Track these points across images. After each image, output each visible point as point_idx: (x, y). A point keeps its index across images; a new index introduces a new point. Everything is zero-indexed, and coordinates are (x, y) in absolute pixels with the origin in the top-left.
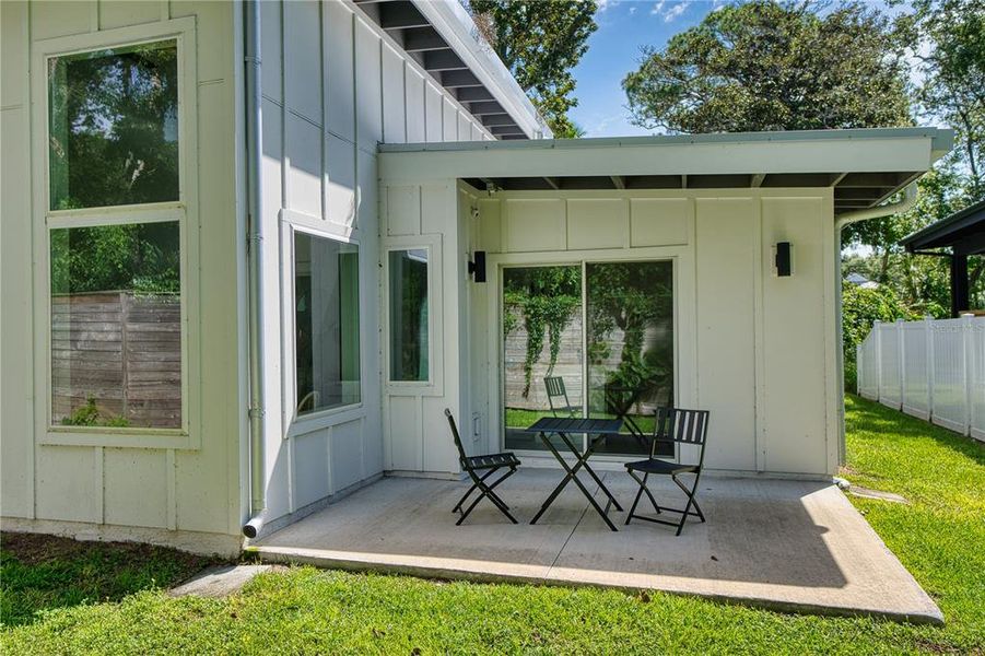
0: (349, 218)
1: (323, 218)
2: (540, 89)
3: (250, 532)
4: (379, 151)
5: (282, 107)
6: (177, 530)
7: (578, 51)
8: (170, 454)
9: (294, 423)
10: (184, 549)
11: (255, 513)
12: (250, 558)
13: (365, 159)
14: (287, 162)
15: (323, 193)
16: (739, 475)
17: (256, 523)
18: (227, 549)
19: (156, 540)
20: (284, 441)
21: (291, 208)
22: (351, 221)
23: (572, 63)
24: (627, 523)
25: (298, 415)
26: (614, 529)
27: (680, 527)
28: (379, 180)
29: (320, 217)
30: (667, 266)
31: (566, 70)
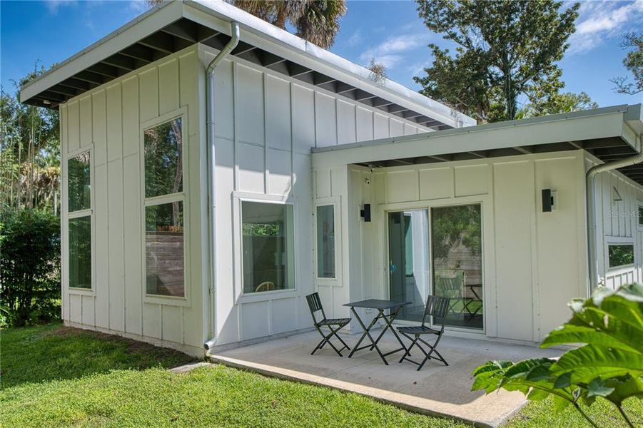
0: (286, 191)
1: (265, 192)
2: (535, 79)
3: (207, 347)
4: (312, 153)
5: (234, 141)
6: (184, 344)
7: (562, 48)
8: (181, 308)
9: (241, 297)
10: (187, 353)
11: (209, 339)
12: (207, 359)
13: (300, 158)
14: (237, 168)
15: (265, 180)
16: (522, 343)
17: (210, 344)
18: (200, 355)
19: (179, 349)
20: (235, 306)
21: (240, 189)
22: (288, 193)
23: (558, 57)
24: (401, 362)
25: (244, 293)
26: (387, 364)
27: (421, 366)
28: (312, 168)
29: (263, 193)
30: (477, 207)
31: (553, 63)
